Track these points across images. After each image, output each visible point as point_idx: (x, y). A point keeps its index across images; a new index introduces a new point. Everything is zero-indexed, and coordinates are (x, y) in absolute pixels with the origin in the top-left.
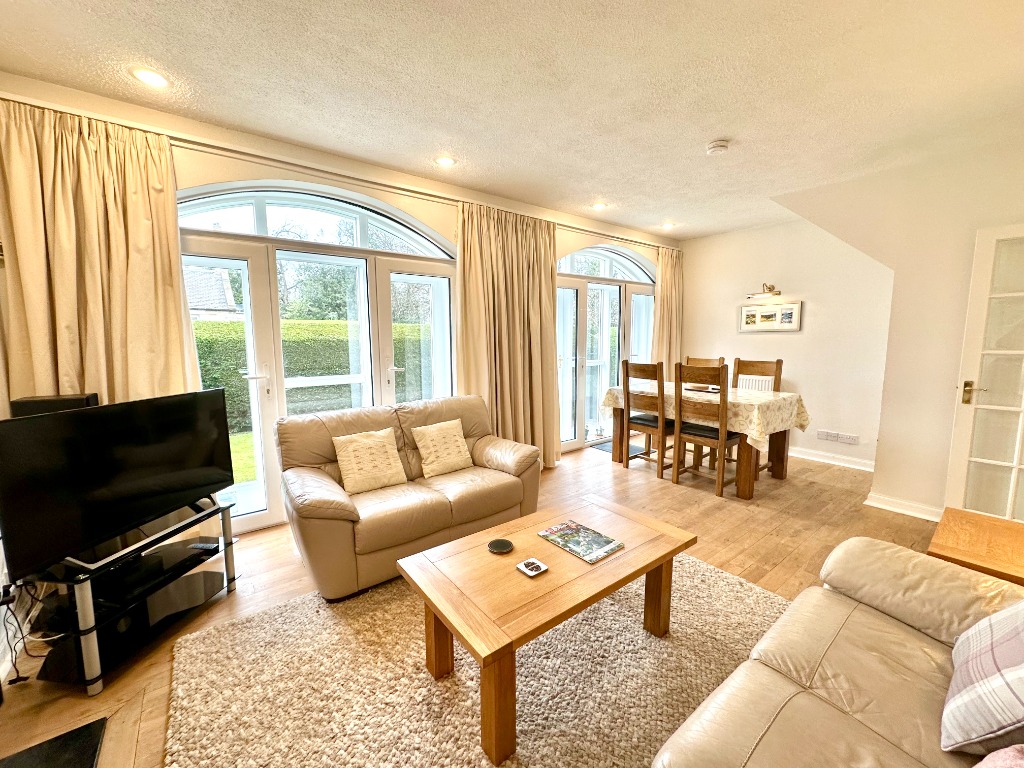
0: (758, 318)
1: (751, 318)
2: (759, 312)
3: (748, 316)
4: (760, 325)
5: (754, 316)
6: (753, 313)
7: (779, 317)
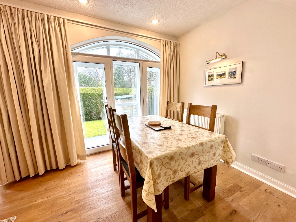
0: (215, 77)
1: (211, 76)
2: (215, 72)
3: (209, 76)
4: (217, 81)
5: (212, 75)
6: (212, 74)
7: (227, 75)
